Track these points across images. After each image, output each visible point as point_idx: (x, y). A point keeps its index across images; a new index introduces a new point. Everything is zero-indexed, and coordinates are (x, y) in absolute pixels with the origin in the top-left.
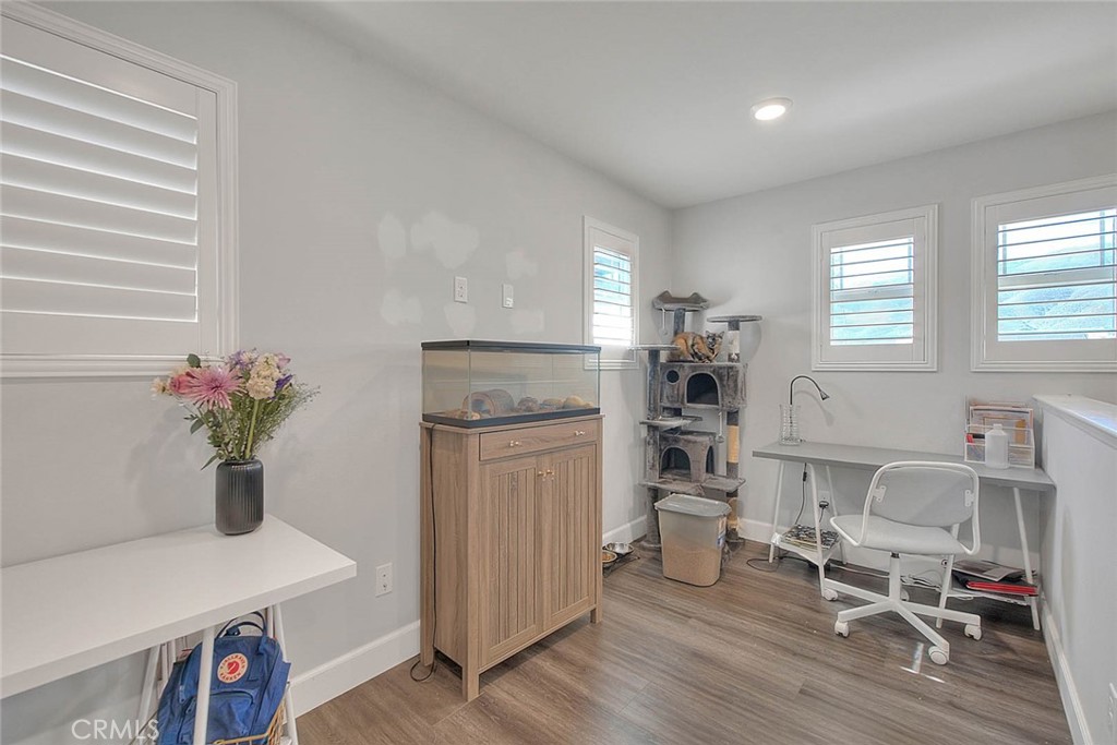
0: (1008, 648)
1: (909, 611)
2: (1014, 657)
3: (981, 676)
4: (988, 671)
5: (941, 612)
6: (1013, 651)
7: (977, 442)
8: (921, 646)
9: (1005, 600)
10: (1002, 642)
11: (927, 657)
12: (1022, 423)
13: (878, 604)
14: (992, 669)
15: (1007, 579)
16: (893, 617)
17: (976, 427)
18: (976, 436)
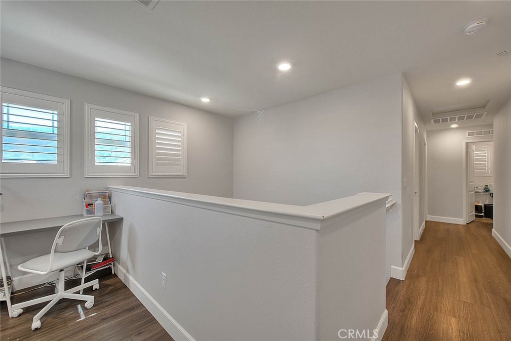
0: (108, 286)
1: (70, 294)
2: (112, 287)
3: (106, 301)
4: (107, 298)
5: (84, 286)
6: (110, 285)
7: (90, 207)
8: (79, 306)
9: (106, 267)
10: (106, 285)
11: (85, 309)
12: (105, 197)
13: (54, 299)
14: (108, 296)
15: (105, 259)
16: (62, 301)
17: (88, 201)
18: (89, 205)
